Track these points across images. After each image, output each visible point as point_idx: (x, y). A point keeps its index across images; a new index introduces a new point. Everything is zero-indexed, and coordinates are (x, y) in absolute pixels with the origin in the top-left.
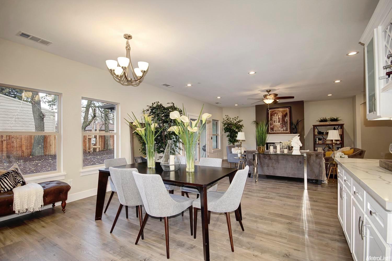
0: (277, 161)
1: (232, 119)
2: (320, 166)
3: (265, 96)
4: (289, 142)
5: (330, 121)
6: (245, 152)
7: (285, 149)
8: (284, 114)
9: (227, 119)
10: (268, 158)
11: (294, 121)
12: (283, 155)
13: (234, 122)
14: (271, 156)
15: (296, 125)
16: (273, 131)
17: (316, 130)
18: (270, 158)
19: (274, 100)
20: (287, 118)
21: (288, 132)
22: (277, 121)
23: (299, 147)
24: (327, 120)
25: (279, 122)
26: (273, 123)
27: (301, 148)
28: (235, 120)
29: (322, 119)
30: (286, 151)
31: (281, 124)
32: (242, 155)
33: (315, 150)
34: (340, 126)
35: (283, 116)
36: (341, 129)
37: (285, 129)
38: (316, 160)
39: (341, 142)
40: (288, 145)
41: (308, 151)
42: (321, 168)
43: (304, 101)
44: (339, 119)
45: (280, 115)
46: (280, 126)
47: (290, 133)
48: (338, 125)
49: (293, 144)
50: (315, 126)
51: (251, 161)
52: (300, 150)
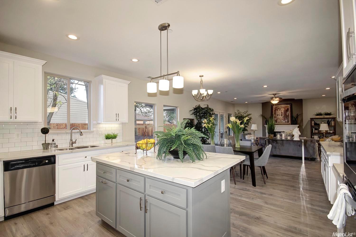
0: (282, 145)
1: (242, 113)
2: (314, 148)
3: (272, 98)
4: (290, 132)
5: (325, 115)
6: (257, 138)
7: (288, 136)
8: (286, 109)
9: (239, 113)
10: (275, 142)
11: (295, 115)
12: (287, 140)
13: (244, 115)
14: (278, 141)
15: (296, 118)
16: (277, 122)
17: (313, 122)
18: (277, 142)
19: (279, 101)
20: (288, 113)
21: (289, 123)
22: (280, 115)
23: (299, 135)
24: (322, 114)
25: (282, 115)
26: (277, 116)
27: (300, 136)
28: (245, 114)
29: (318, 113)
30: (289, 138)
31: (283, 117)
32: (255, 140)
33: (311, 137)
34: (333, 119)
35: (285, 111)
36: (334, 122)
37: (286, 121)
38: (311, 144)
39: (334, 131)
40: (289, 133)
41: (305, 138)
42: (315, 150)
43: (303, 99)
44: (332, 113)
45: (283, 110)
46: (283, 119)
47: (290, 124)
48: (332, 118)
49: (294, 133)
50: (312, 119)
51: (263, 144)
52: (299, 137)
